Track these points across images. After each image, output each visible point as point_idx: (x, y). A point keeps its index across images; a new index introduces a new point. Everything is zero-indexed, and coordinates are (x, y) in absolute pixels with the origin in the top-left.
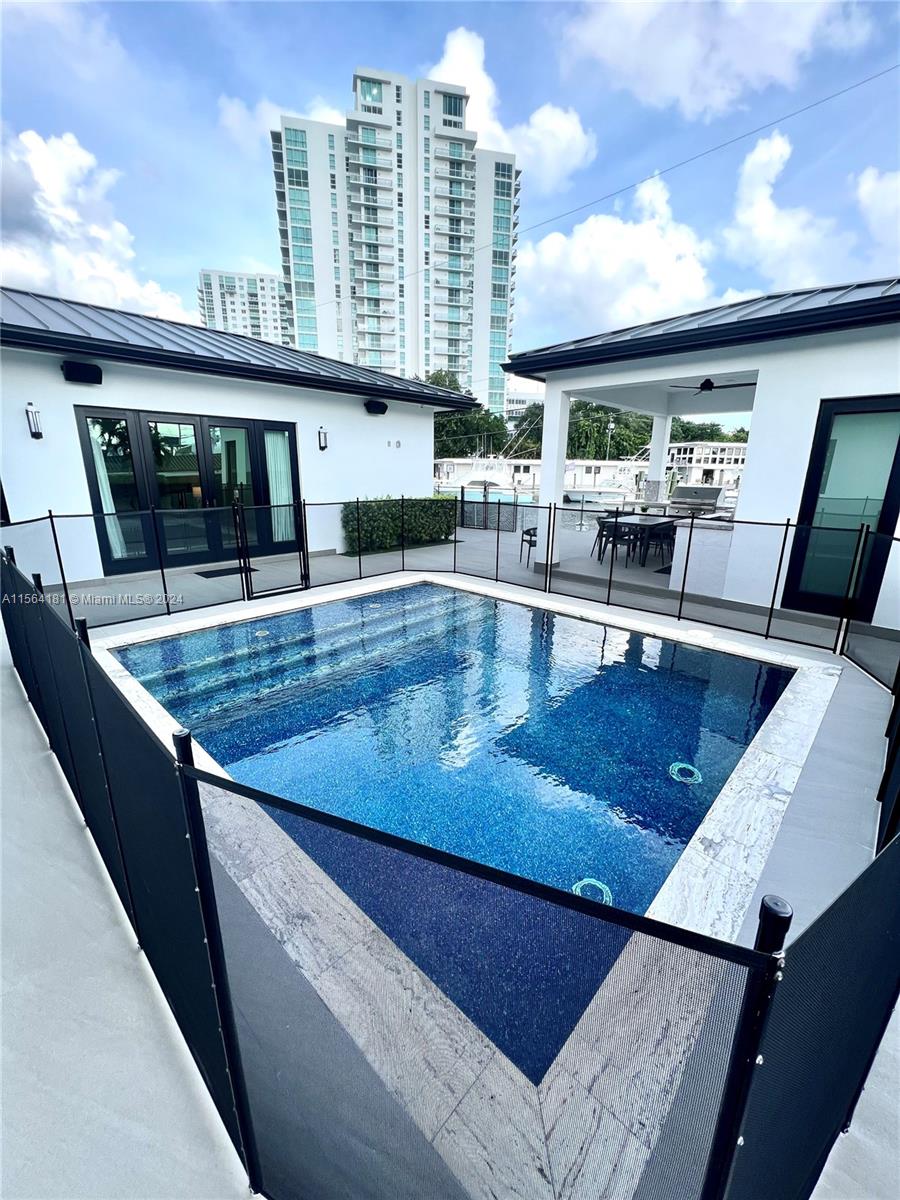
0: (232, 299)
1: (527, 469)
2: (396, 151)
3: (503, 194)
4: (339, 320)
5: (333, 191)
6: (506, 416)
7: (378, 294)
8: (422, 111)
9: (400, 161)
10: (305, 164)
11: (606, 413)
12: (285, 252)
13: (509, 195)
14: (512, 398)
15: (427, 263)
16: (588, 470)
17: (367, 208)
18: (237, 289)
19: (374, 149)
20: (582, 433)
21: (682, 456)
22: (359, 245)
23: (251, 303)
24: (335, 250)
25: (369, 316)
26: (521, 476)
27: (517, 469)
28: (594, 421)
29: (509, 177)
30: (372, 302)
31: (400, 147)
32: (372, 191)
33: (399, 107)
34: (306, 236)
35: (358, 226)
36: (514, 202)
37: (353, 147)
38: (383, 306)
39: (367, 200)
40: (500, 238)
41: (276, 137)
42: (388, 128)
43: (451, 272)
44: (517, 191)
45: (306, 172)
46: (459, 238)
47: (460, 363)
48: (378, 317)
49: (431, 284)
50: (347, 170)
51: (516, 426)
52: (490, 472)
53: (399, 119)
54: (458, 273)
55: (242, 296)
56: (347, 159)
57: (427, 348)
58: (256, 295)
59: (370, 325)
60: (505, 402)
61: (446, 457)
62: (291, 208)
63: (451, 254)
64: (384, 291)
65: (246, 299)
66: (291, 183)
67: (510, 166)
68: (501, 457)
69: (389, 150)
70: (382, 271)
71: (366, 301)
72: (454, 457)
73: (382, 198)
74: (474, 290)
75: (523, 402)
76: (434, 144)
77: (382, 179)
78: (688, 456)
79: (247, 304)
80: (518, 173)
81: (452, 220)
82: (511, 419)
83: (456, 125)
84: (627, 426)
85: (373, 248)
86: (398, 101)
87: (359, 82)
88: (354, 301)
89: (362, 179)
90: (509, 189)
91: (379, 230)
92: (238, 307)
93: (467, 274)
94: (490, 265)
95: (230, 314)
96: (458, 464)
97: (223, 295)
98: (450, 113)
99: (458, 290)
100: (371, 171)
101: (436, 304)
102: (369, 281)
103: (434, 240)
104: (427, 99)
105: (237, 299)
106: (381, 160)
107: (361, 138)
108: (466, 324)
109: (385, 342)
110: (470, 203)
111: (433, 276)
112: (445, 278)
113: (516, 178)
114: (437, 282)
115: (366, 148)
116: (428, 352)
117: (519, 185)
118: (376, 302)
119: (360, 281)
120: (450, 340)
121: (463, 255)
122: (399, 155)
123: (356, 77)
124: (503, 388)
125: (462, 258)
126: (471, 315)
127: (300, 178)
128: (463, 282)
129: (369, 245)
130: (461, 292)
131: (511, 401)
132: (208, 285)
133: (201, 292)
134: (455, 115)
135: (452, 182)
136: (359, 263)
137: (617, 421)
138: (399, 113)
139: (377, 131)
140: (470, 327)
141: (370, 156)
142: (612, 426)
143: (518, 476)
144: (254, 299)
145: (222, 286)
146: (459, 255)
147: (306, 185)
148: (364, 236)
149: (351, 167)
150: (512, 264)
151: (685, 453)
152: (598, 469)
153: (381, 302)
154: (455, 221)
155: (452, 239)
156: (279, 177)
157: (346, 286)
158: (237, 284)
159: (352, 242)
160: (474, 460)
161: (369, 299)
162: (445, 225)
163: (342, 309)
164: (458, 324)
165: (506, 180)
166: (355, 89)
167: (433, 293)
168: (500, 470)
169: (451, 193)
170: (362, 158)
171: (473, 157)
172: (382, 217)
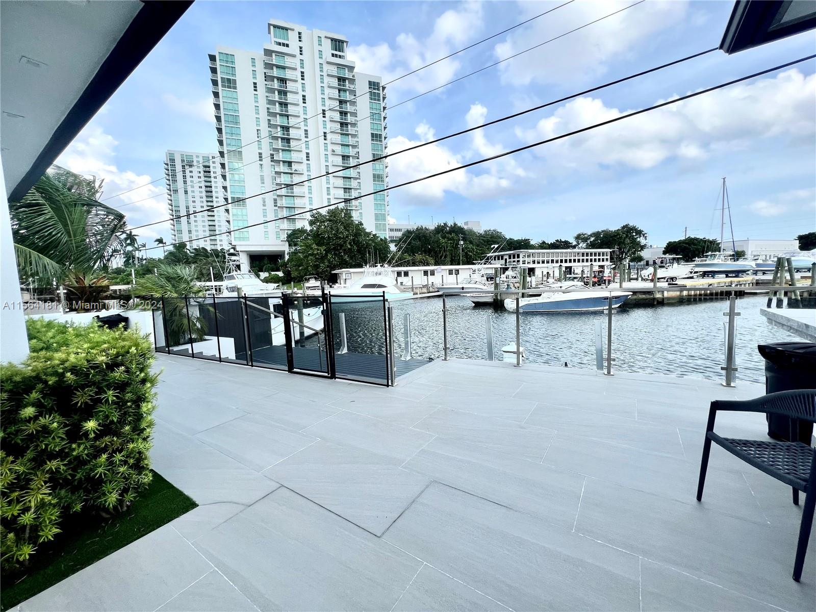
0: (191, 169)
1: (406, 274)
2: (299, 70)
3: (375, 100)
4: (262, 177)
5: (255, 92)
6: (389, 239)
7: (291, 159)
8: (317, 48)
9: (303, 76)
10: (234, 75)
11: (457, 235)
12: (220, 130)
13: (379, 100)
14: (392, 227)
15: (325, 139)
16: (451, 272)
17: (281, 104)
18: (195, 163)
19: (284, 68)
20: (441, 247)
21: (512, 260)
22: (275, 126)
23: (205, 172)
24: (258, 130)
25: (284, 173)
26: (402, 279)
27: (399, 274)
28: (449, 239)
29: (378, 89)
30: (286, 164)
31: (302, 67)
32: (283, 93)
33: (301, 44)
34: (235, 120)
35: (274, 115)
36: (383, 105)
37: (269, 66)
38: (294, 166)
39: (280, 98)
40: (375, 125)
41: (212, 58)
42: (294, 56)
43: (342, 145)
44: (384, 98)
45: (235, 80)
46: (347, 124)
47: (353, 204)
48: (291, 174)
49: (329, 153)
50: (266, 80)
51: (396, 246)
52: (379, 277)
53: (301, 51)
54: (348, 146)
55: (198, 167)
56: (265, 73)
57: (328, 194)
58: (209, 167)
59: (285, 179)
60: (387, 230)
61: (344, 268)
62: (223, 102)
63: (342, 134)
64: (294, 157)
65: (202, 169)
66: (223, 86)
67: (378, 83)
68: (386, 266)
69: (295, 69)
70: (292, 143)
71: (281, 163)
72: (351, 268)
73: (290, 98)
74: (360, 157)
75: (400, 230)
76: (326, 67)
77: (290, 86)
78: (516, 259)
79: (202, 173)
80: (384, 88)
81: (341, 113)
82: (392, 241)
83: (340, 57)
84: (471, 242)
85: (286, 129)
86: (300, 41)
87: (272, 28)
88: (273, 163)
89: (276, 85)
90: (379, 97)
91: (290, 117)
92: (195, 174)
93: (354, 147)
94: (370, 142)
95: (188, 179)
96: (354, 273)
97: (183, 167)
98: (336, 50)
99: (348, 157)
100: (283, 81)
101: (333, 165)
102: (283, 150)
103: (329, 125)
104: (320, 41)
105: (194, 169)
106: (288, 74)
107: (275, 60)
108: (355, 179)
109: (297, 190)
110: (353, 103)
111: (330, 147)
112: (339, 150)
113: (383, 91)
114: (333, 151)
115: (278, 67)
116: (329, 197)
117: (385, 95)
118: (290, 164)
119: (277, 150)
120: (344, 188)
121: (350, 134)
122: (302, 73)
123: (270, 25)
124: (385, 220)
125: (350, 136)
126: (359, 173)
127: (230, 83)
128: (351, 152)
129: (283, 127)
130: (351, 158)
131: (391, 230)
132: (173, 160)
133: (167, 164)
134: (339, 51)
135: (339, 91)
136: (276, 138)
137: (464, 239)
138: (301, 48)
139: (286, 57)
140: (358, 181)
141: (281, 71)
142: (462, 242)
143: (400, 280)
144: (207, 169)
145: (183, 161)
146: (348, 135)
147: (235, 88)
148: (279, 121)
149: (268, 78)
150: (384, 142)
151: (514, 258)
152: (457, 272)
153: (293, 164)
154: (343, 114)
155: (342, 124)
156: (215, 83)
157: (266, 153)
158: (195, 159)
159: (270, 125)
160: (367, 269)
161: (284, 162)
162: (337, 116)
163: (264, 169)
164: (350, 178)
165: (376, 91)
166: (269, 33)
167: (331, 158)
168: (386, 275)
169: (339, 96)
170: (275, 72)
171: (353, 76)
172: (291, 110)
